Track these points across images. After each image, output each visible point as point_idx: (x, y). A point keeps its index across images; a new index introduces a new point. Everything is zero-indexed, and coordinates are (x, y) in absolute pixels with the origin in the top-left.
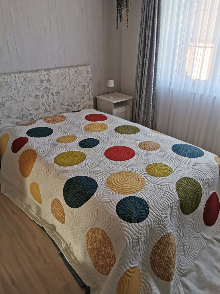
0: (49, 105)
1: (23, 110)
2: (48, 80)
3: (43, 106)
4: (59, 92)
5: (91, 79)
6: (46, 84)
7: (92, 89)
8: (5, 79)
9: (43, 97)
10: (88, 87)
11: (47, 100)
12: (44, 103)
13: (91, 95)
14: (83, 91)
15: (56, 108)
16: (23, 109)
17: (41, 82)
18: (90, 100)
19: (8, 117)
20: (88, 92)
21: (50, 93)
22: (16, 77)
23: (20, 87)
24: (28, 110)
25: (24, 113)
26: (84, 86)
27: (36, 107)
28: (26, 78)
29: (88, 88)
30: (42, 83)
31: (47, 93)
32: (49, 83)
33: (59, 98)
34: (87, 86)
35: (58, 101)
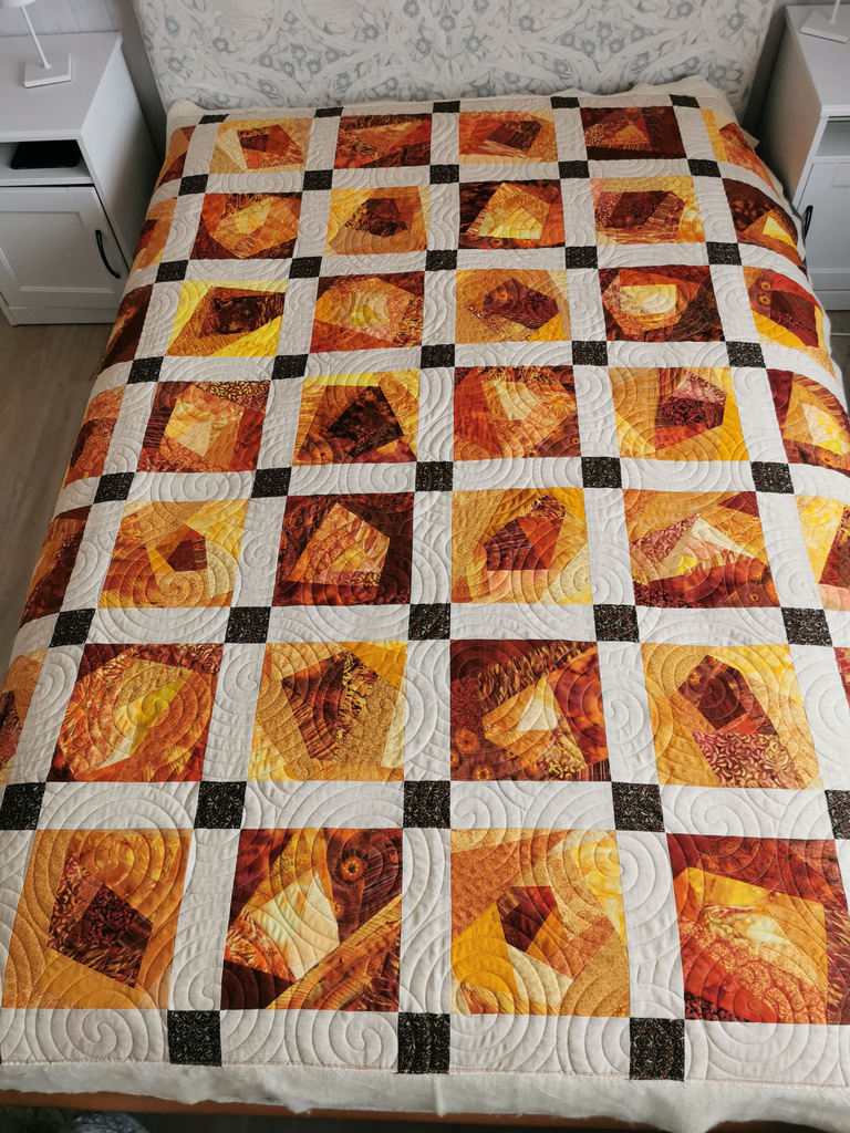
0: (448, 20)
1: (297, 25)
3: (406, 19)
15: (484, 43)
19: (221, 45)
24: (323, 26)
25: (298, 40)
27: (370, 21)
35: (506, 5)
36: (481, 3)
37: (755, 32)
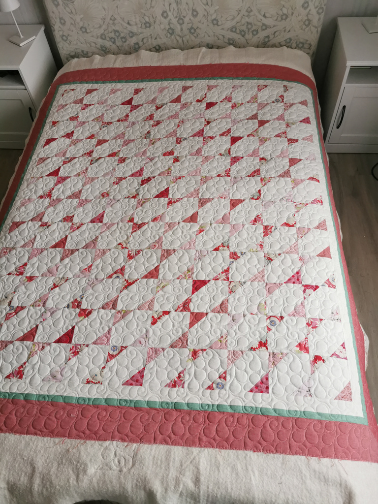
0: (181, 20)
3: (162, 19)
11: (174, 5)
12: (166, 12)
13: (314, 11)
15: (197, 30)
18: (307, 26)
19: (83, 30)
24: (127, 22)
25: (117, 28)
33: (210, 4)
35: (206, 14)
36: (195, 13)
37: (316, 27)
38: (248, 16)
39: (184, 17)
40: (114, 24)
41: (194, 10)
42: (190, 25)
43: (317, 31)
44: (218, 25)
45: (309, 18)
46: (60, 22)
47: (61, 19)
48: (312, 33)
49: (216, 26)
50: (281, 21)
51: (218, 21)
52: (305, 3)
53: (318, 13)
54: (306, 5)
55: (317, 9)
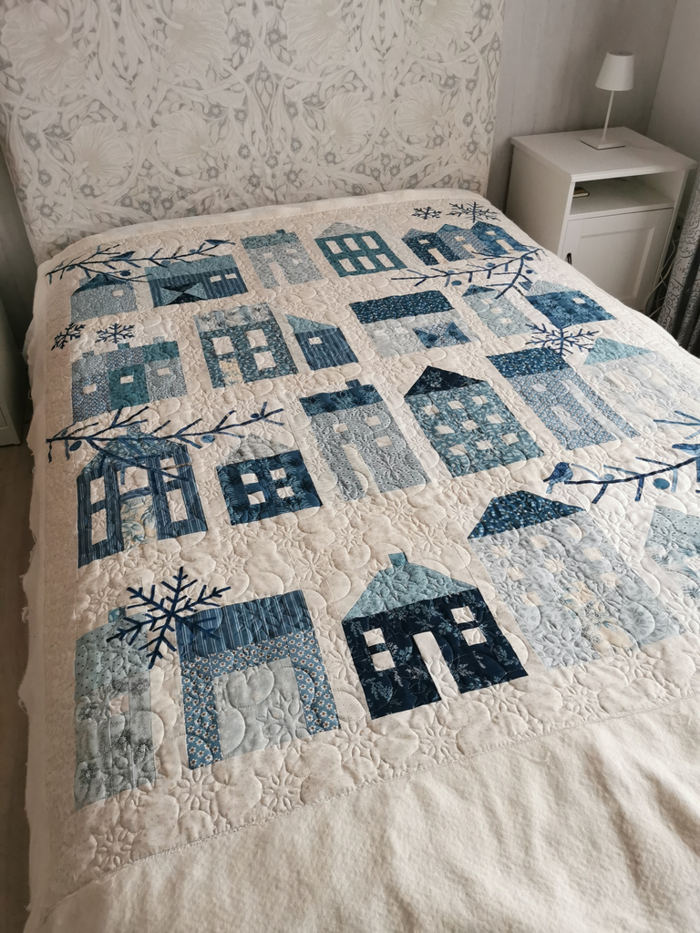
0: (272, 160)
1: (152, 171)
2: (274, 37)
3: (241, 162)
4: (322, 99)
5: (496, 45)
6: (259, 54)
7: (494, 101)
8: (71, 12)
9: (246, 115)
10: (471, 85)
11: (260, 134)
12: (246, 147)
13: (481, 128)
14: (445, 106)
15: (302, 176)
16: (151, 166)
17: (236, 40)
18: (472, 152)
19: (87, 191)
20: (470, 115)
21: (278, 100)
22: (119, 10)
23: (140, 62)
24: (174, 170)
25: (153, 183)
26: (450, 83)
27: (212, 163)
28: (165, 18)
29: (471, 90)
30: (243, 50)
31: (265, 97)
32: (276, 46)
33: (320, 127)
34: (469, 81)
35: (314, 144)
36: (296, 144)
37: (485, 154)
38: (384, 143)
39: (278, 153)
40: (148, 175)
41: (294, 140)
42: (288, 168)
43: (487, 160)
44: (335, 163)
45: (475, 140)
46: (40, 179)
47: (41, 173)
48: (480, 163)
49: (332, 164)
50: (433, 148)
51: (335, 157)
52: (467, 116)
53: (488, 132)
54: (469, 119)
55: (485, 124)
